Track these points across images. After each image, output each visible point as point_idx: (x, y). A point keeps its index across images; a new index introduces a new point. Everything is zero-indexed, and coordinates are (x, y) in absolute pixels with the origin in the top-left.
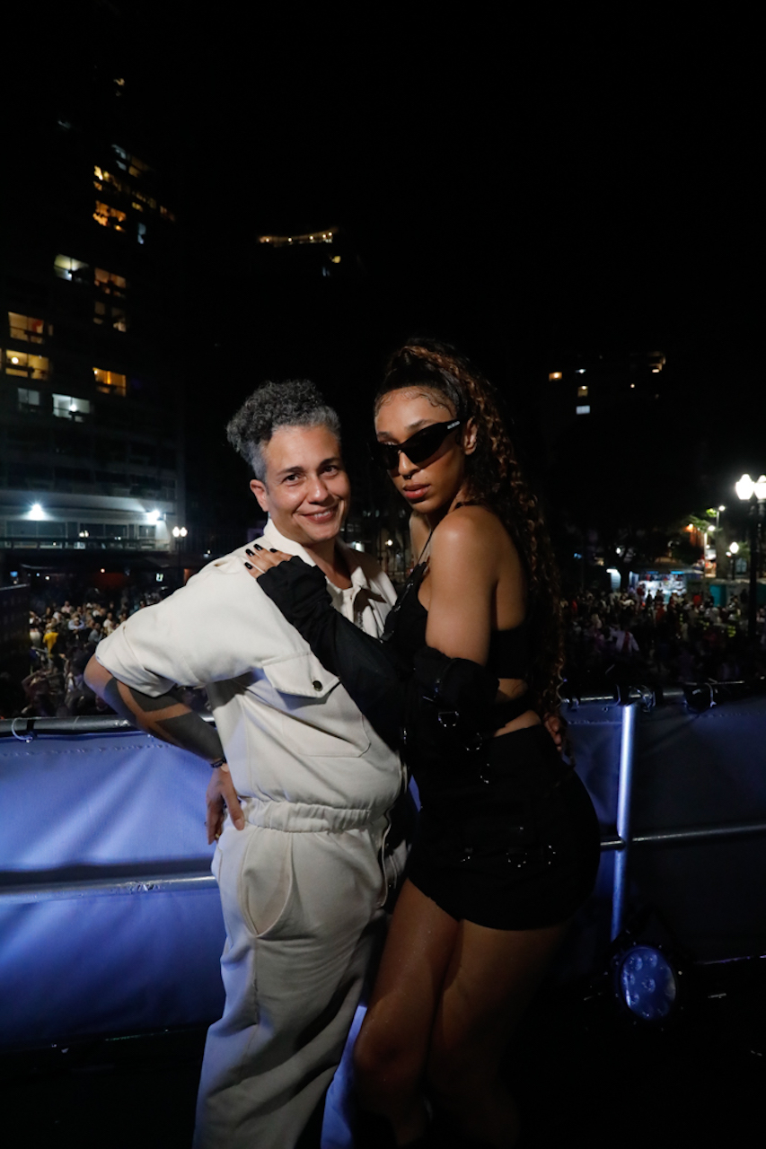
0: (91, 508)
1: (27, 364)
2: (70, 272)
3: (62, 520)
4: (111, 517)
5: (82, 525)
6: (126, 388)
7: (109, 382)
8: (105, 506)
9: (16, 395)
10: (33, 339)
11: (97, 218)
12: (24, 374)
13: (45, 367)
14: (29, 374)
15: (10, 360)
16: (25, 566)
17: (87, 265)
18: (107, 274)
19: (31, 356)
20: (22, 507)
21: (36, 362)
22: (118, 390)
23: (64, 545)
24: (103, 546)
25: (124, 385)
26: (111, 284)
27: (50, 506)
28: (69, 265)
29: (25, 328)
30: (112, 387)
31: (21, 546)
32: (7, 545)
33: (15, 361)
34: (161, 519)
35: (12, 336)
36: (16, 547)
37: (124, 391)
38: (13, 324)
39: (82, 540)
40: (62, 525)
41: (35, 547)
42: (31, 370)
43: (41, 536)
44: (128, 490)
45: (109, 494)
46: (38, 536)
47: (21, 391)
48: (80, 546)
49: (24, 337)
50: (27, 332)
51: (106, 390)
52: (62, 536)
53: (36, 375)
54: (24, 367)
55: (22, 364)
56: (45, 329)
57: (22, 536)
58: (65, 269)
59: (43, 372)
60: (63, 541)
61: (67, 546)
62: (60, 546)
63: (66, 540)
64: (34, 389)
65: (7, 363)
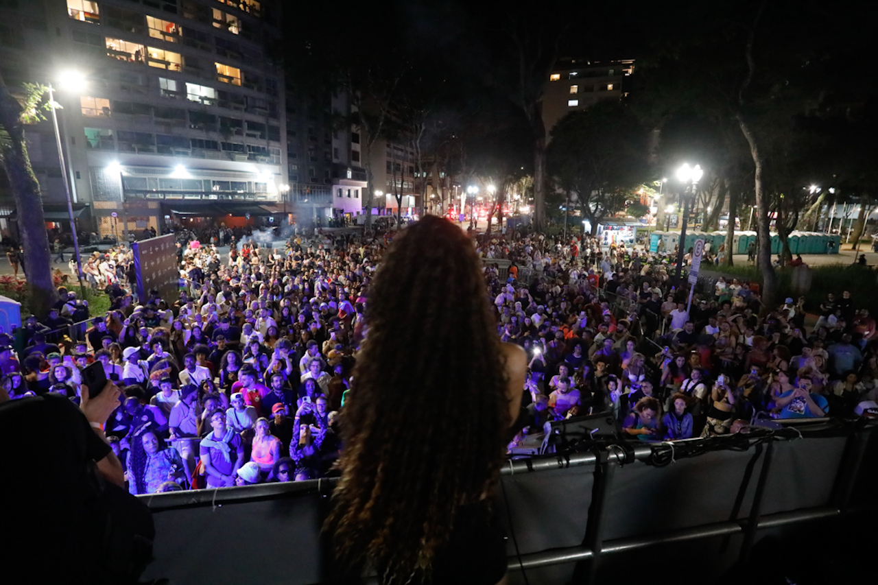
0: (222, 170)
1: (164, 58)
3: (199, 178)
4: (234, 176)
5: (214, 182)
6: (241, 79)
7: (228, 74)
8: (229, 168)
9: (158, 82)
10: (168, 38)
12: (163, 66)
13: (179, 62)
14: (167, 67)
15: (151, 55)
16: (174, 212)
19: (166, 52)
20: (169, 168)
21: (173, 58)
22: (234, 81)
23: (202, 197)
24: (230, 198)
25: (239, 77)
27: (191, 168)
29: (160, 29)
30: (231, 78)
31: (169, 197)
32: (161, 197)
33: (155, 56)
35: (151, 35)
36: (167, 197)
37: (239, 81)
38: (151, 25)
39: (214, 193)
40: (200, 182)
41: (181, 198)
42: (168, 63)
44: (246, 157)
45: (232, 159)
46: (182, 190)
47: (162, 80)
48: (213, 197)
49: (161, 37)
50: (162, 32)
51: (226, 80)
52: (200, 190)
53: (172, 67)
54: (163, 61)
55: (160, 58)
56: (176, 30)
57: (172, 189)
59: (177, 65)
60: (201, 193)
61: (204, 197)
62: (199, 198)
63: (204, 193)
64: (171, 78)
65: (149, 57)
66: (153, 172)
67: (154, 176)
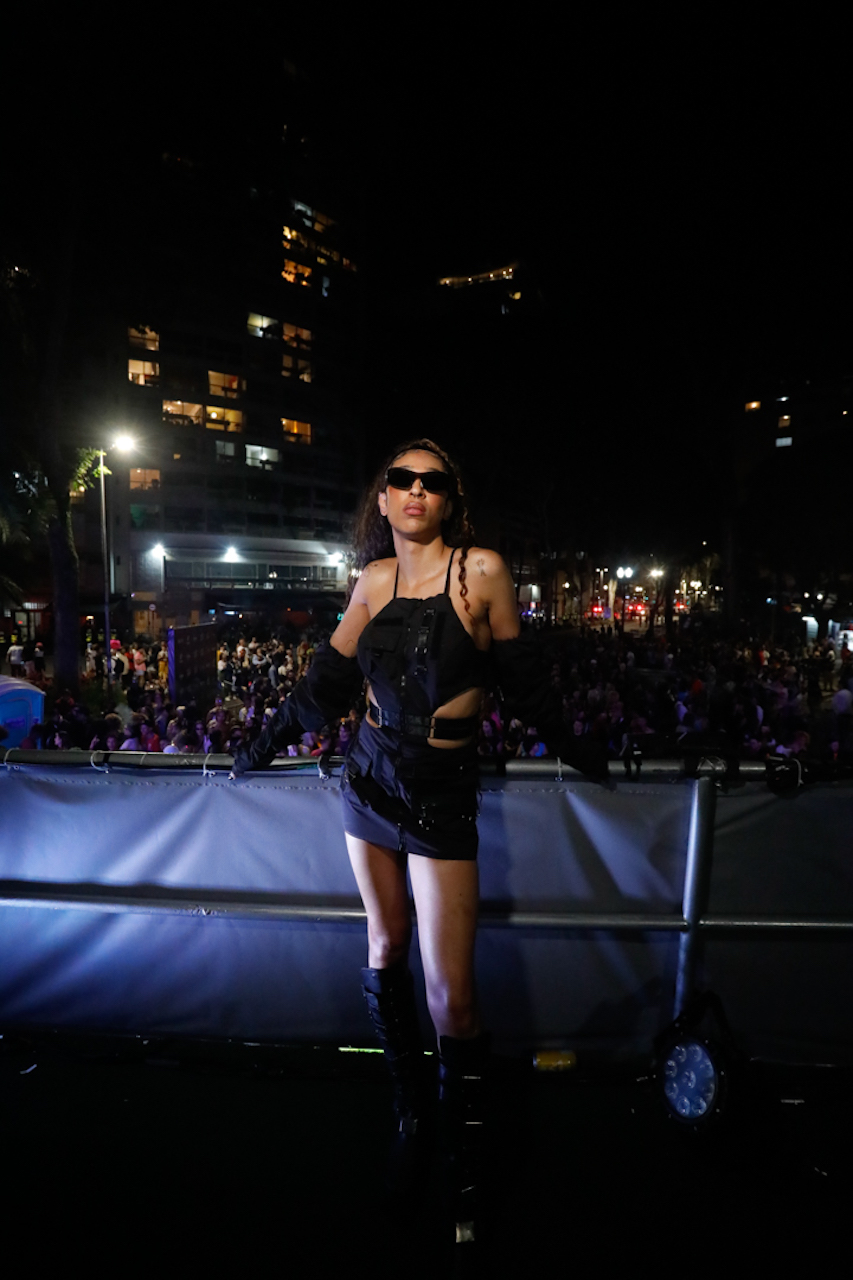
0: (281, 551)
1: (224, 418)
2: (262, 329)
3: (254, 562)
4: (296, 559)
5: (271, 567)
6: (312, 436)
7: (295, 431)
8: (291, 549)
9: (214, 447)
10: (229, 394)
11: (285, 275)
12: (221, 427)
13: (239, 421)
14: (226, 428)
15: (209, 415)
17: (276, 322)
18: (294, 328)
19: (227, 411)
20: (219, 550)
21: (232, 416)
22: (302, 439)
23: (255, 585)
24: (289, 587)
25: (309, 433)
26: (297, 338)
27: (244, 550)
28: (260, 323)
29: (222, 384)
30: (297, 436)
31: (218, 586)
32: (206, 585)
33: (214, 416)
34: (341, 561)
35: (211, 393)
36: (213, 587)
37: (309, 439)
38: (212, 381)
39: (271, 581)
40: (254, 566)
41: (230, 587)
42: (227, 423)
44: (312, 534)
45: (295, 537)
46: (232, 577)
47: (219, 443)
48: (268, 586)
49: (221, 393)
50: (224, 389)
51: (292, 439)
52: (253, 577)
53: (231, 428)
54: (221, 421)
55: (219, 418)
56: (239, 385)
57: (221, 577)
58: (256, 327)
59: (237, 425)
60: (254, 581)
61: (257, 586)
62: (250, 587)
63: (257, 581)
64: (230, 441)
65: (207, 418)
66: (200, 555)
67: (201, 560)
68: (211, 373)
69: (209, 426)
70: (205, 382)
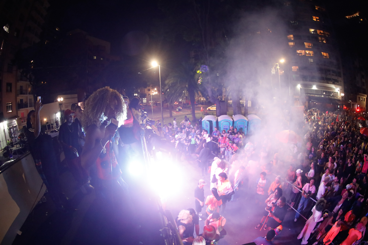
0: (325, 87)
2: (312, 32)
3: (319, 89)
5: (323, 91)
7: (325, 55)
9: (308, 60)
10: (310, 47)
16: (312, 100)
20: (311, 86)
21: (311, 52)
24: (327, 97)
26: (320, 33)
27: (318, 86)
28: (312, 30)
31: (312, 95)
32: (309, 95)
34: (339, 91)
35: (306, 47)
36: (311, 95)
37: (328, 57)
38: (305, 45)
39: (324, 95)
40: (319, 91)
41: (314, 96)
42: (310, 54)
43: (316, 93)
46: (315, 93)
47: (309, 59)
49: (308, 47)
50: (308, 46)
52: (319, 93)
54: (309, 54)
57: (312, 93)
59: (312, 54)
60: (319, 95)
61: (320, 96)
62: (319, 96)
63: (320, 95)
64: (311, 58)
65: (306, 53)
66: (308, 87)
67: (308, 88)
68: (305, 43)
69: (307, 55)
70: (304, 45)
